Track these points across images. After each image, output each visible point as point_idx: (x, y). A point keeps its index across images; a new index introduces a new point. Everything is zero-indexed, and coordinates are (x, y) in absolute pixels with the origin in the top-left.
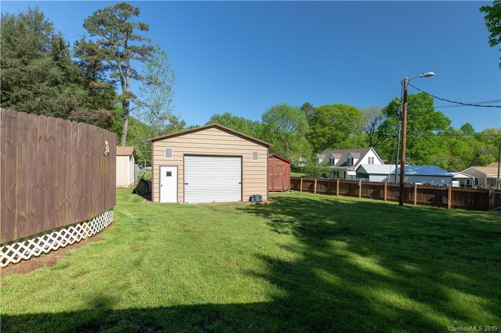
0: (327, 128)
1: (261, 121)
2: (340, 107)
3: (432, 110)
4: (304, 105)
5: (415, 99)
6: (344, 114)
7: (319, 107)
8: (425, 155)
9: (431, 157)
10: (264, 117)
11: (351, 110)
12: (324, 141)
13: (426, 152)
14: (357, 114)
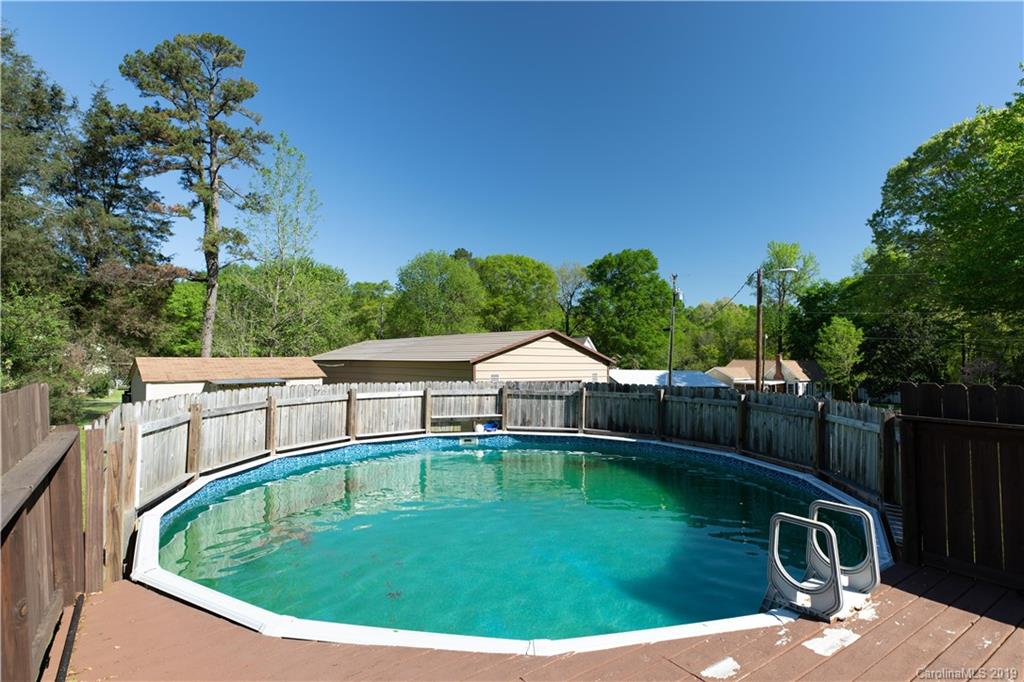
0: (501, 298)
1: (394, 281)
2: (519, 262)
3: (657, 277)
4: (456, 252)
5: (636, 259)
6: (529, 275)
7: (484, 258)
8: (651, 348)
9: (658, 351)
10: (405, 277)
11: (538, 267)
12: (497, 322)
13: (650, 343)
14: (550, 277)
